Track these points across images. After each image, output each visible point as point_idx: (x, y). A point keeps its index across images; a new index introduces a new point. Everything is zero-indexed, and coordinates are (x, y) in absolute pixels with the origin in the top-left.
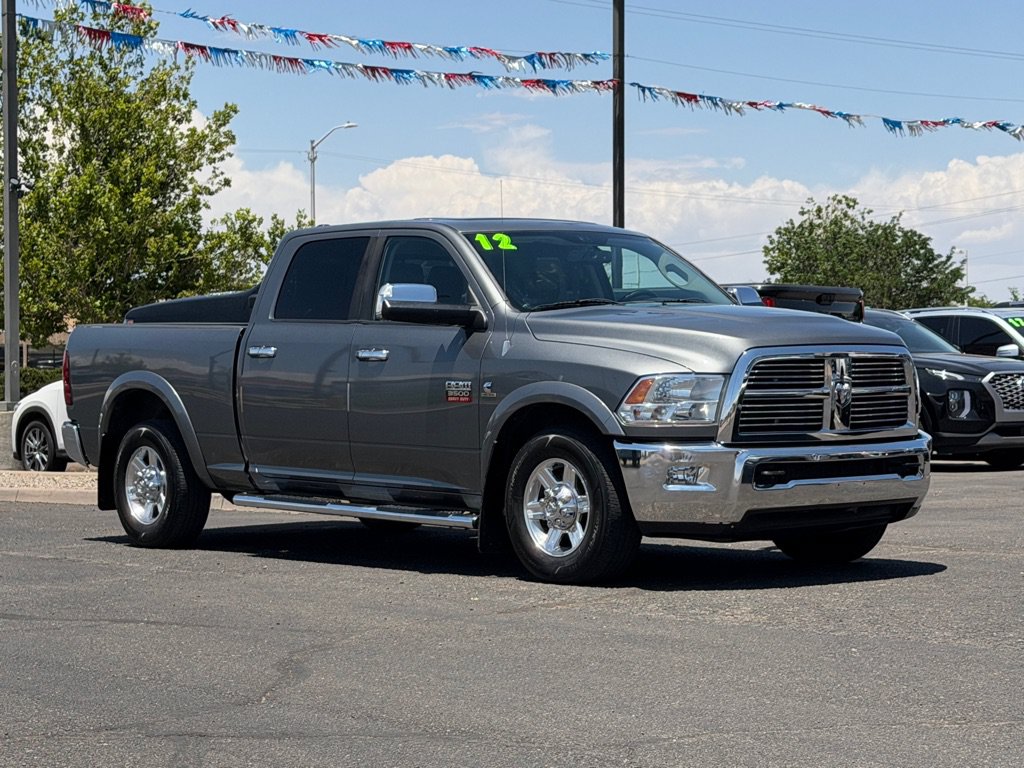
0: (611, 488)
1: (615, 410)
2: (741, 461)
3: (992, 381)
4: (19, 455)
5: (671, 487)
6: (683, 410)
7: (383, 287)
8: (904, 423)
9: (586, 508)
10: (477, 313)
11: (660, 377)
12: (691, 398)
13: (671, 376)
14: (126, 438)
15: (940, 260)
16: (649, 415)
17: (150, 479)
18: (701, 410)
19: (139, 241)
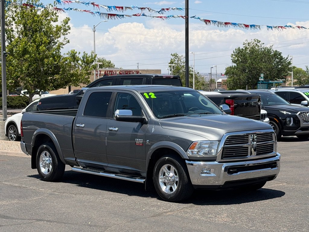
0: (185, 174)
1: (186, 151)
2: (223, 167)
3: (300, 114)
4: (7, 135)
5: (203, 175)
6: (207, 151)
7: (116, 111)
8: (272, 152)
9: (177, 180)
10: (144, 118)
11: (199, 142)
12: (209, 148)
13: (203, 141)
14: (40, 148)
15: (284, 59)
16: (196, 153)
17: (47, 161)
18: (212, 151)
19: (42, 60)
